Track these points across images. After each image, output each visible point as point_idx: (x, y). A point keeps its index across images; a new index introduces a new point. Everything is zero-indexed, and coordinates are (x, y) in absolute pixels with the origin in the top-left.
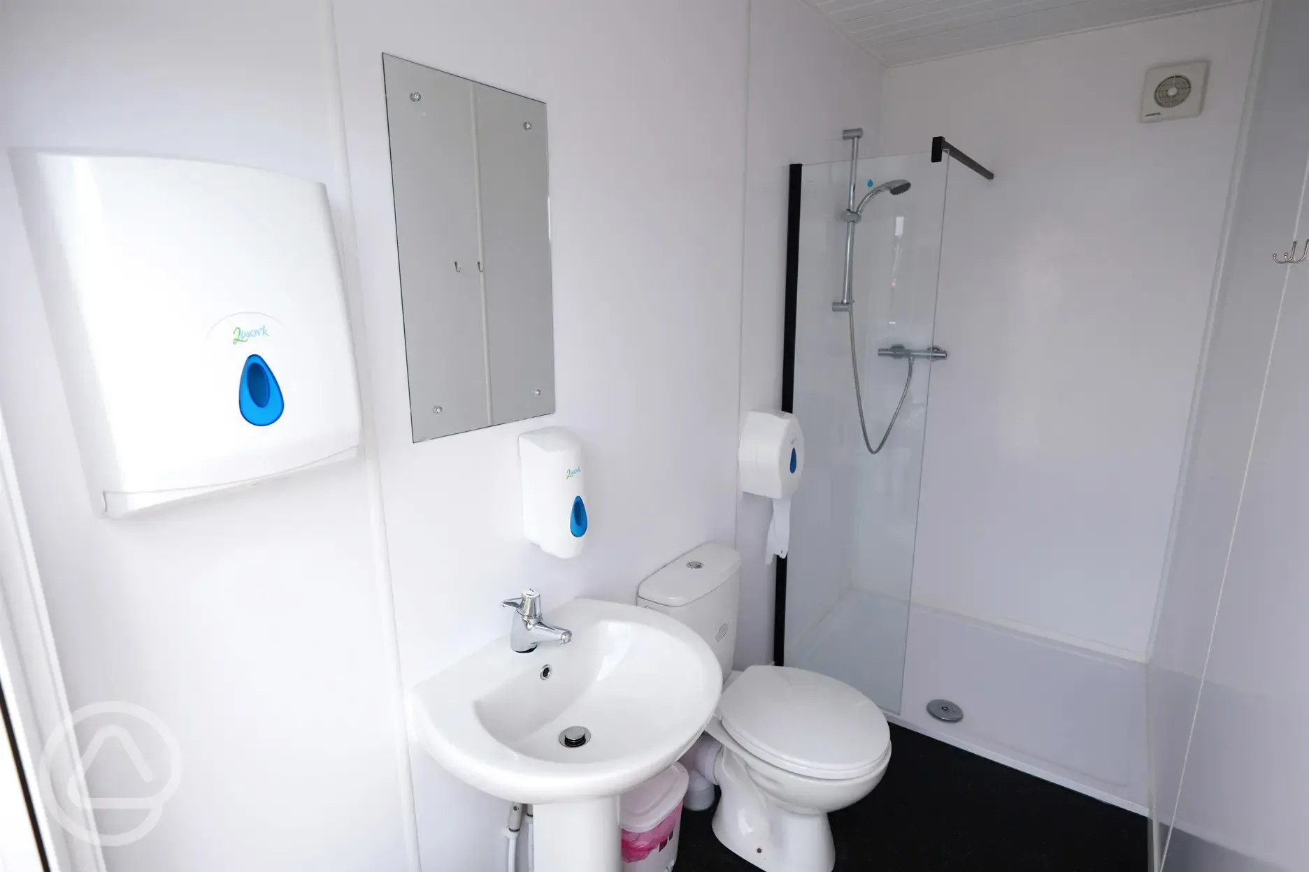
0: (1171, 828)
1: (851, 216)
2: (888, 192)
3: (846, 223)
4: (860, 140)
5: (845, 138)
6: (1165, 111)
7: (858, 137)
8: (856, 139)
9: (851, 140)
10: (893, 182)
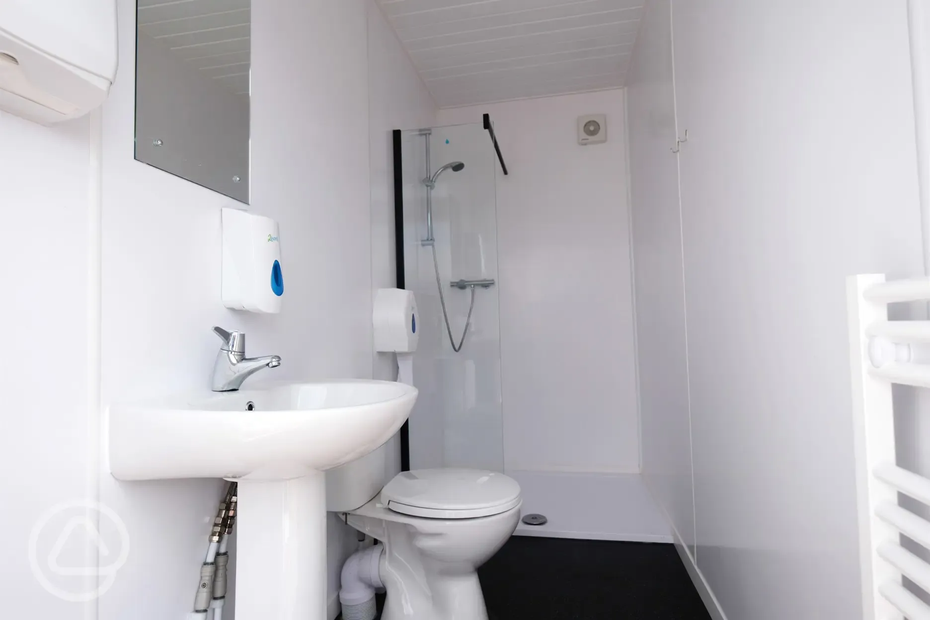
0: (695, 545)
1: (429, 182)
2: (450, 170)
3: (426, 187)
4: (430, 136)
5: (421, 135)
6: (591, 138)
7: (430, 134)
8: (427, 135)
9: (425, 136)
10: (452, 163)
